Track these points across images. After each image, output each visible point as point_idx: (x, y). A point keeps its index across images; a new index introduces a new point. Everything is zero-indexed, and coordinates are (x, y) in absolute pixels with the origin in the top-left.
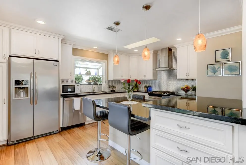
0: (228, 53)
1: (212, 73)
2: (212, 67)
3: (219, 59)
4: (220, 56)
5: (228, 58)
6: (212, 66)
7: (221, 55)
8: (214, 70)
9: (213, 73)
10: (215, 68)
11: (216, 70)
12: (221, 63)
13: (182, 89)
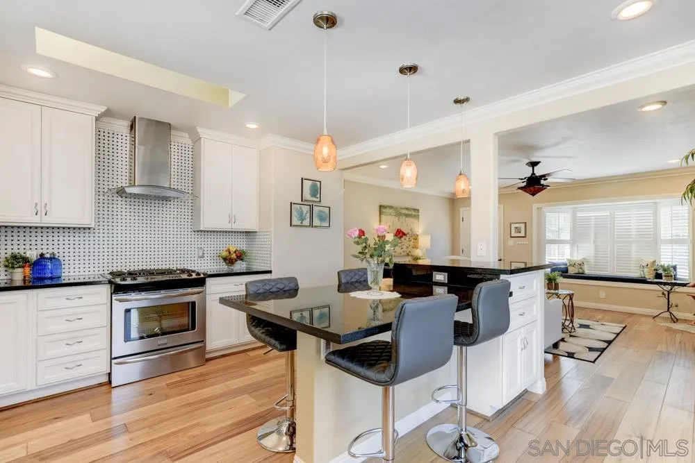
0: (318, 188)
1: (299, 221)
2: (299, 208)
4: (309, 191)
5: (317, 198)
6: (298, 206)
8: (301, 216)
9: (301, 221)
10: (303, 213)
11: (304, 215)
12: (311, 204)
13: (225, 259)
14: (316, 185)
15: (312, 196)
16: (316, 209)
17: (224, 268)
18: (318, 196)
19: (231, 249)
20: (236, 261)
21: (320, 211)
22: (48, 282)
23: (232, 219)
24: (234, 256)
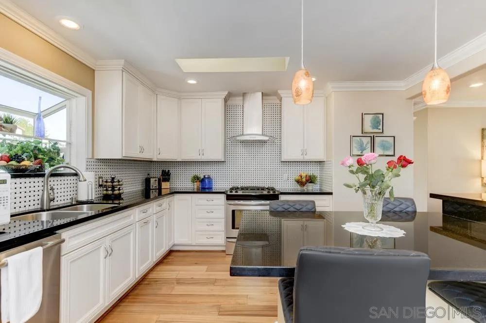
0: (380, 120)
1: (359, 151)
2: (359, 140)
3: (368, 128)
4: (370, 125)
5: (379, 129)
6: (358, 138)
7: (371, 123)
8: (361, 147)
9: (361, 152)
10: (363, 144)
11: (364, 146)
12: (372, 135)
13: (298, 182)
14: (378, 117)
15: (373, 128)
16: (377, 140)
17: (298, 188)
18: (381, 127)
19: (302, 174)
20: (306, 183)
21: (383, 141)
22: (207, 191)
23: (304, 152)
24: (304, 180)
